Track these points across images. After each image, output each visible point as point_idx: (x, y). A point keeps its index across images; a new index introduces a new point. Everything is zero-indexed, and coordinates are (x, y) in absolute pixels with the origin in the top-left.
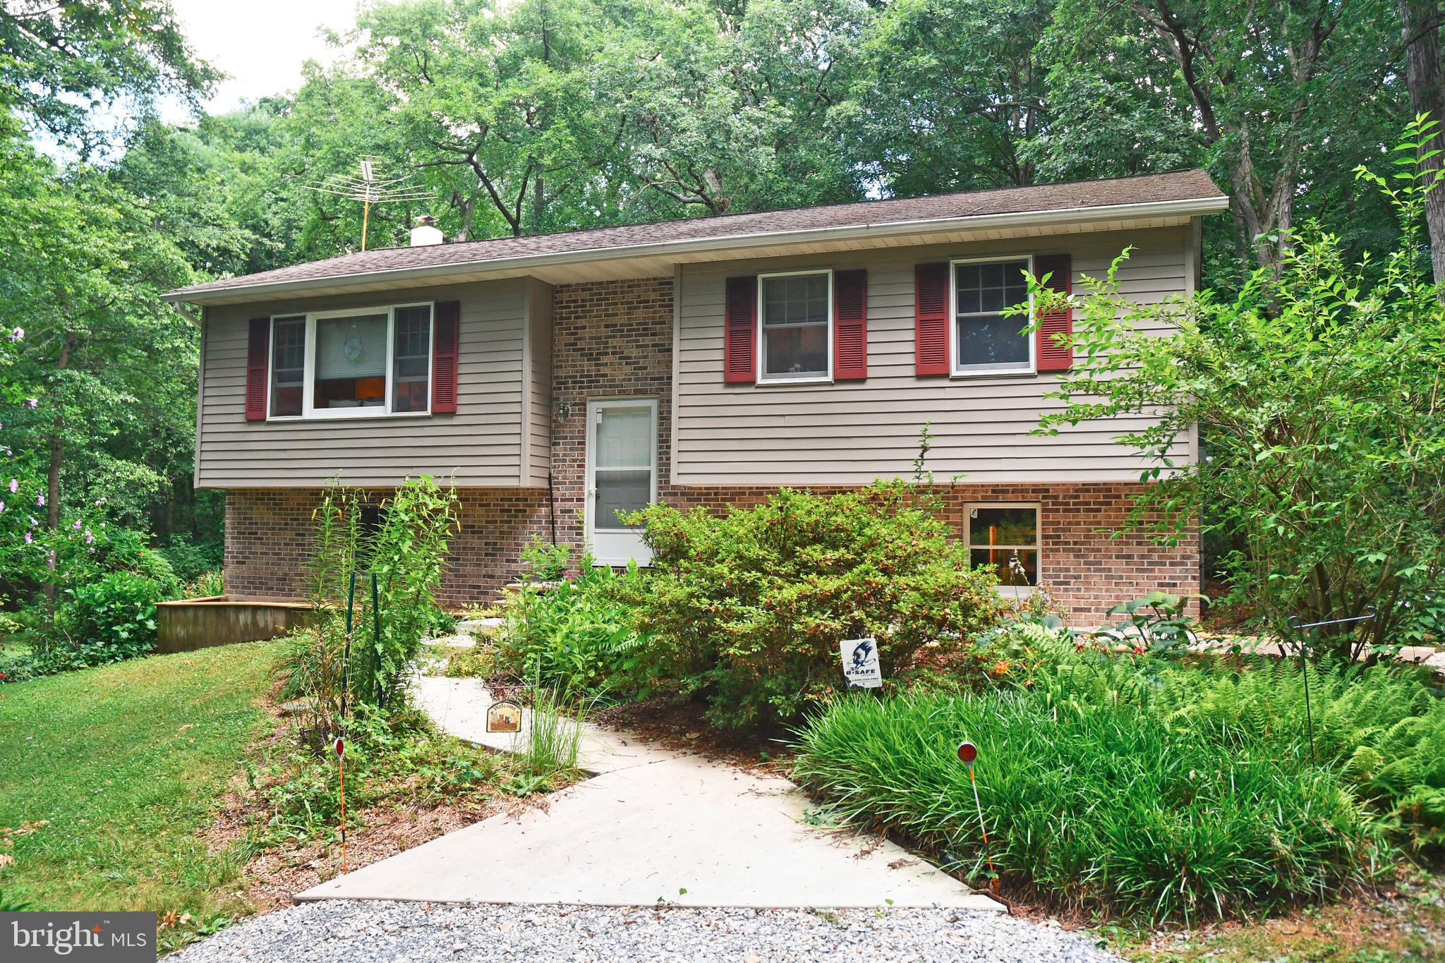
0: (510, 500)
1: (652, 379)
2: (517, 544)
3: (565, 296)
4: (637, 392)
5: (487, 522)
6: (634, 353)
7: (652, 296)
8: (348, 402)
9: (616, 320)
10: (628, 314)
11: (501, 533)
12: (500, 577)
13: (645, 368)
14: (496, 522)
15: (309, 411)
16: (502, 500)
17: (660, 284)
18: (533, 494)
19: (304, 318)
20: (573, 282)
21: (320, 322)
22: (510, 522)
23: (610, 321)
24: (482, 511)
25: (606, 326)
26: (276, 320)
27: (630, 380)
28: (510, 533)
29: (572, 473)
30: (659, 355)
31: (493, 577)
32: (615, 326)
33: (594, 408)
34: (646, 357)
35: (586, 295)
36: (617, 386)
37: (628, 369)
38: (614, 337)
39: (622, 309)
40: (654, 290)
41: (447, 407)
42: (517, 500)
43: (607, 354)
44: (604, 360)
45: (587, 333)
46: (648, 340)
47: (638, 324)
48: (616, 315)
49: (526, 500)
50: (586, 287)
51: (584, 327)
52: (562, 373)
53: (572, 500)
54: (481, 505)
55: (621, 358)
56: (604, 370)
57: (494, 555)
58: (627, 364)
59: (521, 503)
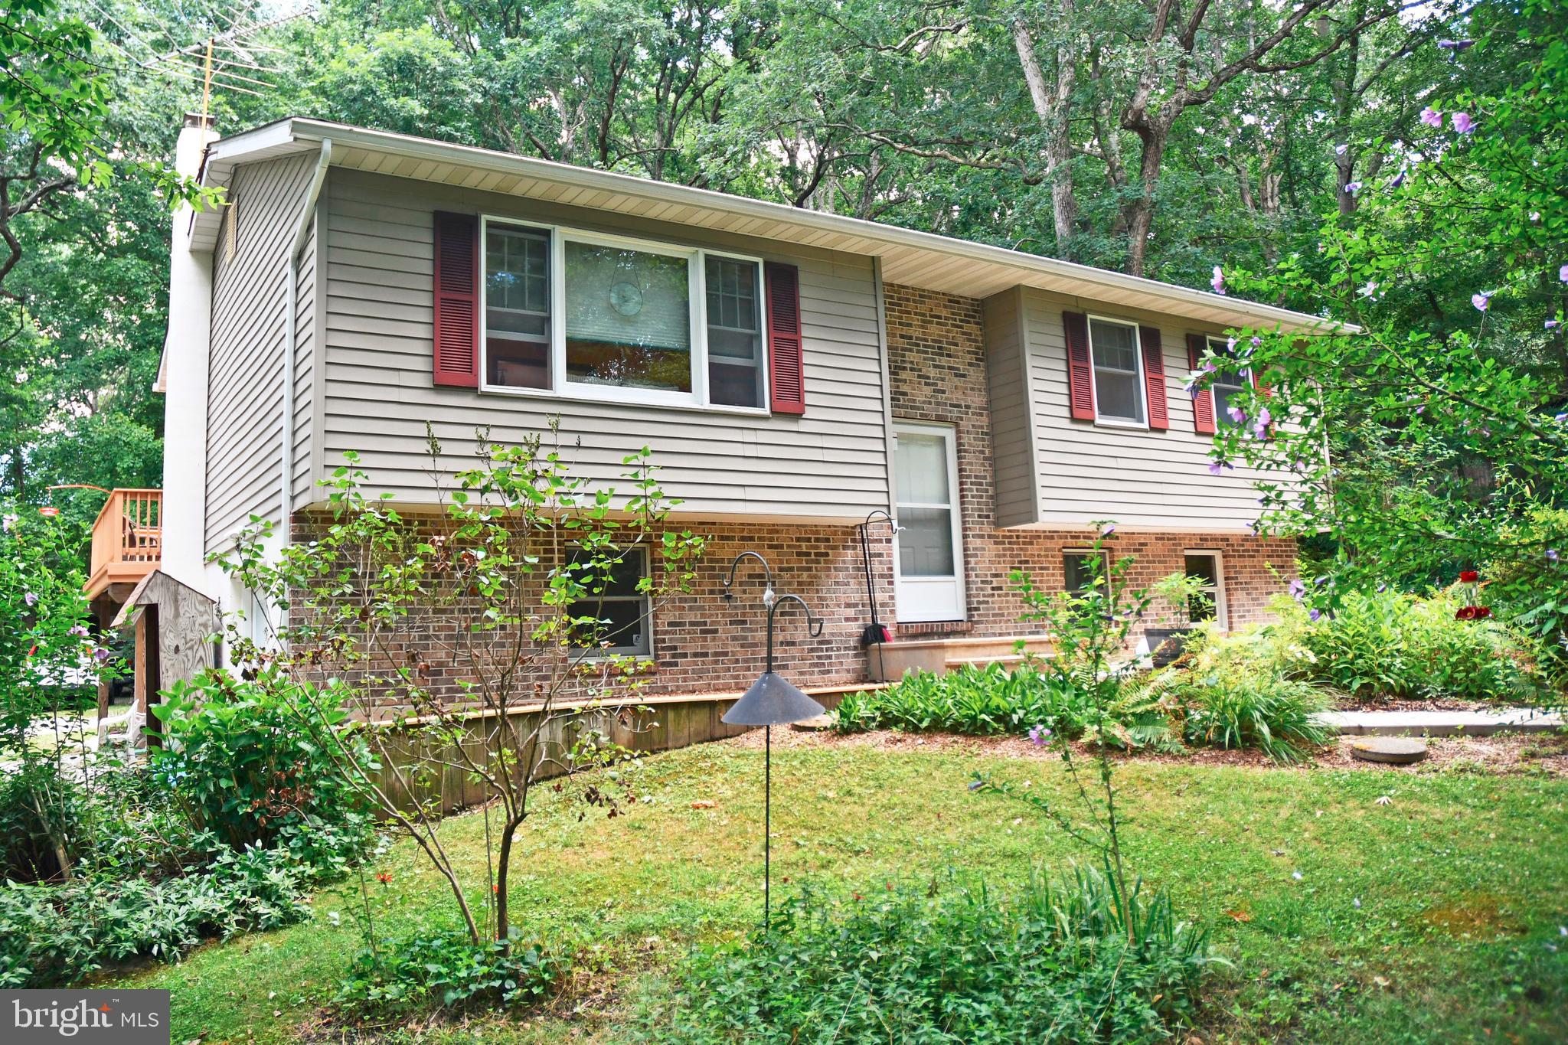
0: (809, 539)
1: (952, 405)
2: (821, 599)
4: (937, 418)
5: (781, 569)
6: (932, 372)
7: (944, 313)
9: (911, 332)
10: (922, 327)
11: (800, 584)
12: (802, 643)
13: (943, 392)
14: (791, 569)
15: (563, 386)
16: (798, 539)
17: (950, 301)
18: (835, 533)
22: (809, 569)
23: (905, 331)
24: (773, 554)
25: (902, 336)
26: (488, 224)
27: (930, 403)
28: (810, 584)
30: (956, 379)
31: (793, 644)
32: (911, 338)
34: (943, 380)
36: (918, 408)
37: (928, 391)
38: (911, 350)
39: (916, 321)
40: (945, 307)
41: (791, 406)
42: (817, 540)
43: (904, 369)
44: (903, 375)
46: (944, 361)
47: (934, 341)
48: (910, 325)
49: (828, 540)
53: (881, 541)
54: (770, 547)
55: (919, 376)
56: (903, 388)
57: (793, 614)
58: (926, 384)
59: (822, 544)
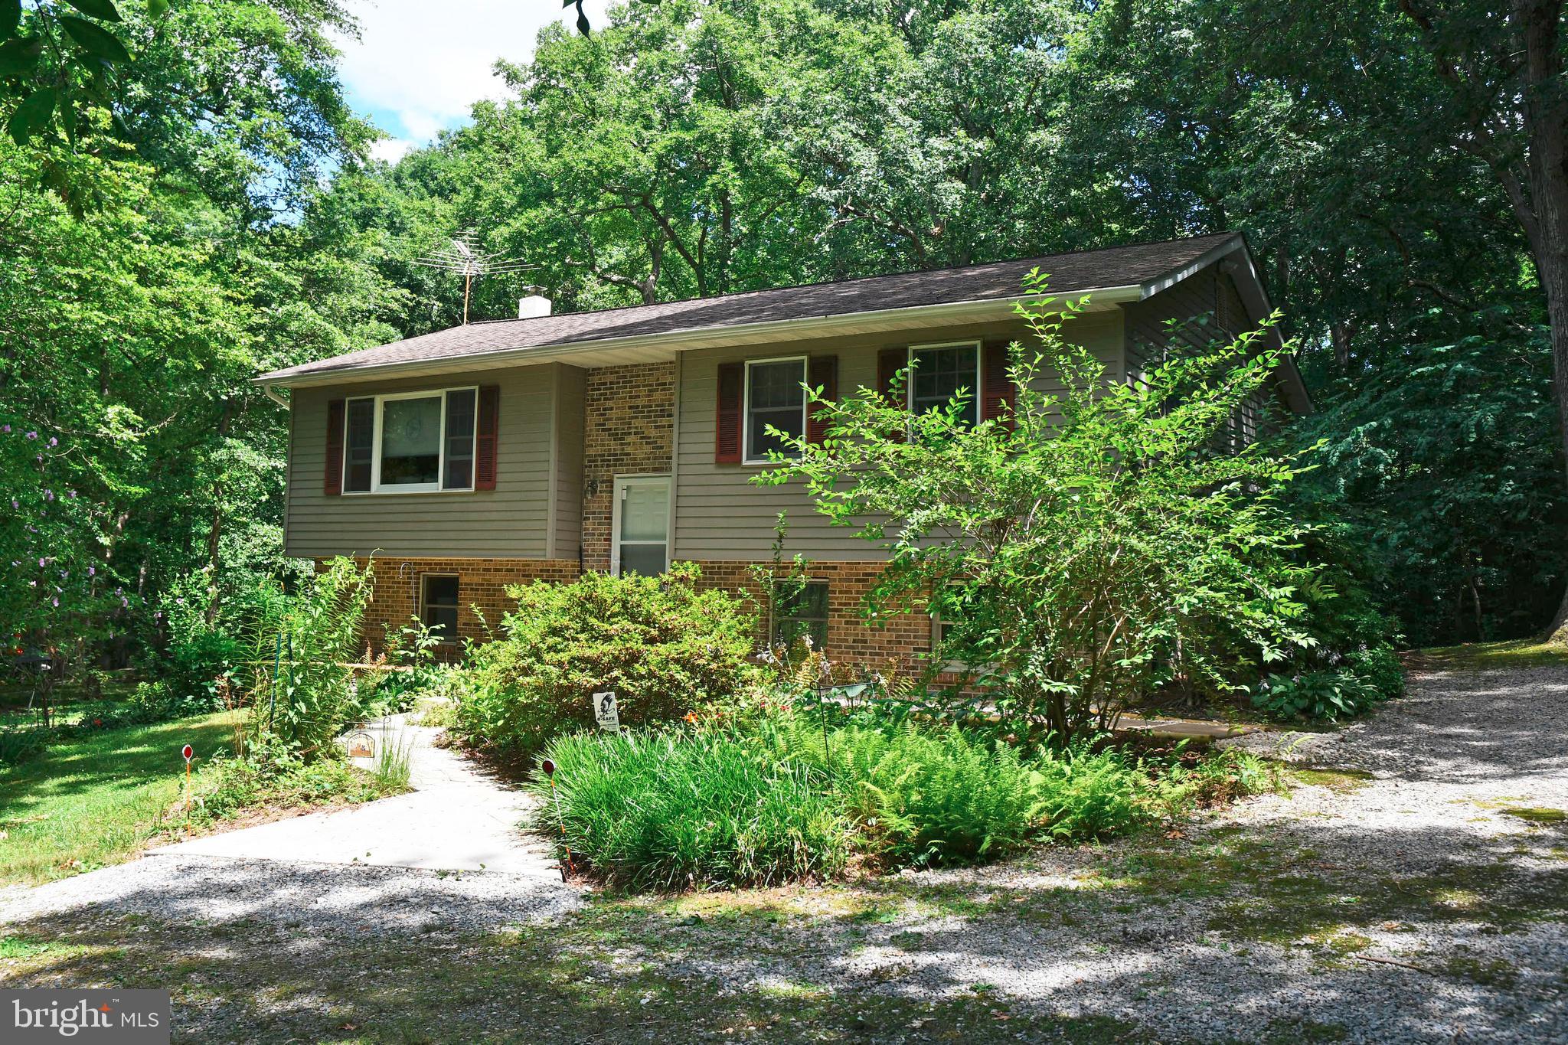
0: (548, 571)
3: (596, 379)
4: (655, 470)
6: (653, 433)
8: (411, 478)
9: (640, 402)
10: (649, 396)
13: (661, 448)
15: (376, 487)
18: (564, 566)
19: (372, 400)
20: (603, 365)
21: (387, 404)
23: (634, 402)
25: (630, 408)
26: (350, 402)
27: (649, 458)
29: (600, 547)
32: (638, 407)
33: (619, 484)
34: (662, 437)
35: (613, 378)
36: (639, 464)
37: (647, 449)
38: (637, 418)
39: (643, 391)
41: (488, 484)
42: (551, 571)
43: (630, 434)
44: (629, 439)
45: (614, 414)
46: (665, 421)
47: (656, 406)
48: (638, 397)
49: (561, 571)
50: (613, 370)
51: (611, 409)
52: (591, 451)
55: (641, 438)
56: (628, 449)
58: (647, 443)
59: (557, 574)
